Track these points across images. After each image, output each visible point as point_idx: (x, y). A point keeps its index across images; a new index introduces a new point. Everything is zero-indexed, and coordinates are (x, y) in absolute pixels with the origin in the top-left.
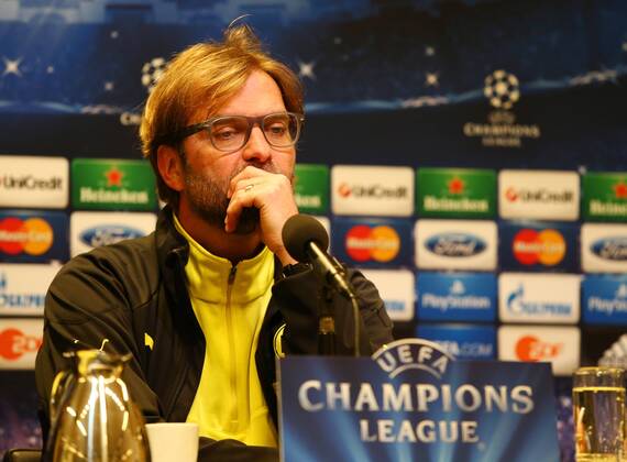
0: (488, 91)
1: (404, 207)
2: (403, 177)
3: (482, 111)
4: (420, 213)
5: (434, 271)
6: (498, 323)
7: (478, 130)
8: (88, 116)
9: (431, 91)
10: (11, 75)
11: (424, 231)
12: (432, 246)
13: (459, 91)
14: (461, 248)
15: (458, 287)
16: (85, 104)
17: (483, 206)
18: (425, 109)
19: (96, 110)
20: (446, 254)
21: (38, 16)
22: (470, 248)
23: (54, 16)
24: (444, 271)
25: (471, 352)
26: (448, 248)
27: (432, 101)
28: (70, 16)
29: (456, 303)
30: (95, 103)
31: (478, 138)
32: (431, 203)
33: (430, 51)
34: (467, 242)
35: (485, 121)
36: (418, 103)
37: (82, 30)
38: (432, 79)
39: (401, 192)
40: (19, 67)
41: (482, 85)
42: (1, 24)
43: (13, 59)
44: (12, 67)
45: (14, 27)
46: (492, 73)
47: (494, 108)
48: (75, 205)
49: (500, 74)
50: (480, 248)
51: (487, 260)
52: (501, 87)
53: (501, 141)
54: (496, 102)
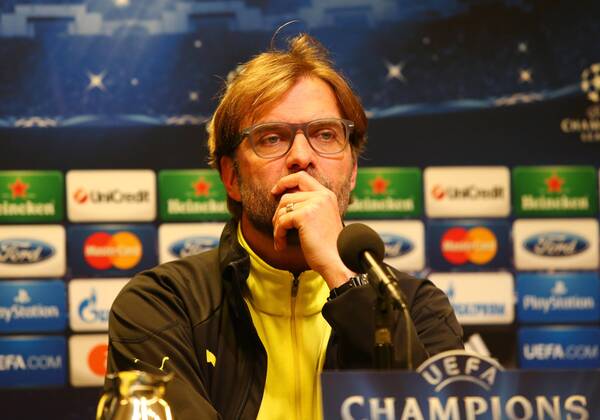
0: (585, 86)
1: (500, 207)
2: (499, 177)
4: (517, 213)
5: (534, 272)
7: (575, 125)
8: (174, 127)
9: (526, 88)
10: (96, 89)
11: (522, 231)
12: (531, 246)
13: (554, 86)
14: (560, 247)
15: (560, 288)
16: (170, 115)
17: (583, 203)
18: (520, 106)
20: (546, 254)
21: (121, 29)
22: (571, 247)
23: (136, 28)
24: (545, 271)
25: (576, 354)
26: (549, 247)
27: (526, 98)
28: (153, 27)
29: (558, 304)
30: (180, 114)
31: (576, 135)
32: (528, 202)
33: (523, 47)
34: (568, 241)
35: (582, 116)
36: (512, 101)
37: (166, 41)
38: (525, 76)
39: (497, 193)
40: (104, 81)
41: (579, 80)
42: (81, 39)
43: (96, 72)
44: (96, 81)
45: (98, 41)
46: (588, 66)
47: (591, 103)
48: (163, 217)
49: (596, 70)
50: (581, 246)
51: (590, 259)
52: (597, 81)
53: (598, 136)
54: (594, 97)
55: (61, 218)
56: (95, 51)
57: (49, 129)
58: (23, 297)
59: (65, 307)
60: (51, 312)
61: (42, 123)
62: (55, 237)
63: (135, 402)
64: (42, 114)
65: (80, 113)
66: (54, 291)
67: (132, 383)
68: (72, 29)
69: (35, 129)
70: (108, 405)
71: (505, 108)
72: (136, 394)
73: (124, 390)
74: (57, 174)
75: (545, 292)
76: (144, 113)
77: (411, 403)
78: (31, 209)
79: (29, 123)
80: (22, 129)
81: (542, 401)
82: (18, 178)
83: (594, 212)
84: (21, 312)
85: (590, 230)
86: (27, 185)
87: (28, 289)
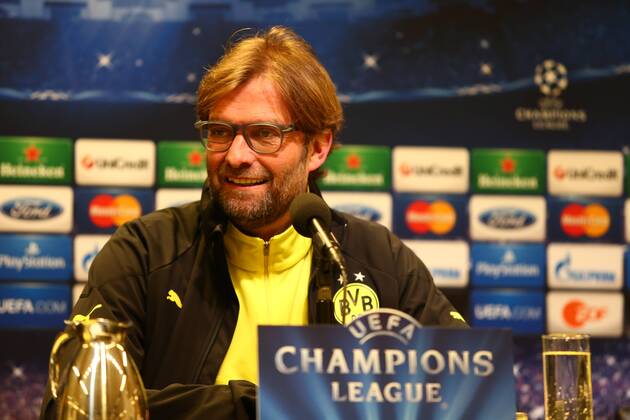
0: (538, 79)
1: (460, 184)
2: (459, 158)
3: (533, 97)
4: (474, 190)
5: (488, 243)
6: (546, 289)
7: (528, 114)
8: (173, 105)
9: (486, 80)
10: (104, 69)
12: (485, 219)
13: (511, 78)
14: (512, 221)
15: (509, 257)
16: (170, 92)
17: (532, 183)
18: (480, 96)
19: (179, 99)
20: (499, 226)
21: (129, 15)
22: (520, 221)
23: (142, 16)
24: (495, 242)
25: (522, 315)
26: (502, 221)
27: (486, 89)
28: (157, 15)
29: (508, 270)
30: (179, 92)
31: (528, 123)
32: (484, 181)
33: (485, 44)
34: (518, 216)
36: (472, 91)
37: (167, 27)
38: (486, 69)
39: (457, 171)
40: (112, 61)
41: (533, 74)
42: (92, 23)
43: (105, 52)
44: (105, 61)
45: (106, 27)
46: (541, 62)
47: (543, 96)
48: (160, 183)
49: (549, 64)
50: (529, 221)
51: (537, 231)
52: (551, 77)
53: (550, 125)
54: (546, 89)
55: (70, 181)
56: (104, 37)
57: (60, 103)
58: (33, 249)
59: (70, 259)
60: (58, 263)
61: (56, 96)
62: (64, 197)
64: (56, 88)
65: (89, 88)
66: (62, 245)
68: (84, 14)
69: (49, 101)
71: (467, 98)
74: (66, 142)
75: (496, 260)
76: (145, 90)
78: (43, 172)
79: (43, 96)
80: (37, 102)
81: (453, 355)
82: (33, 143)
83: (542, 191)
84: (31, 263)
85: (537, 207)
86: (40, 151)
87: (37, 242)
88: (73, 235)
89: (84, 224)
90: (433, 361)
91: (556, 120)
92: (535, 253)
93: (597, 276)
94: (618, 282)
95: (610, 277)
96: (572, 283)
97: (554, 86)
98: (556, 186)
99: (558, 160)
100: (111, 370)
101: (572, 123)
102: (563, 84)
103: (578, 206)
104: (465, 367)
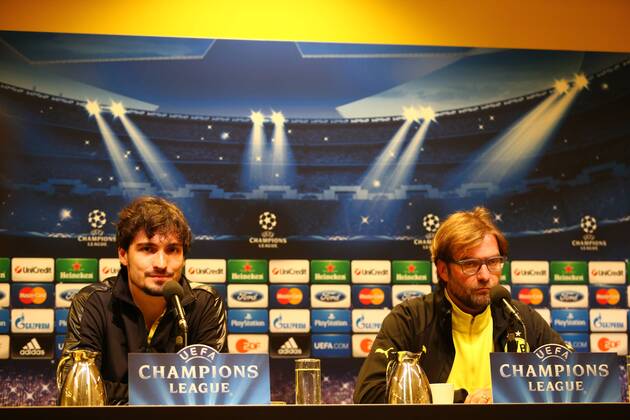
0: (582, 225)
1: (545, 279)
2: (544, 266)
3: (580, 234)
4: (552, 282)
5: (560, 309)
6: (590, 332)
7: (578, 243)
8: (399, 241)
9: (556, 226)
10: (365, 224)
11: (554, 290)
12: (558, 297)
13: (569, 225)
14: (571, 298)
15: (571, 316)
16: (398, 235)
17: (581, 278)
18: (553, 234)
19: (402, 239)
20: (565, 301)
21: (376, 197)
22: (576, 298)
23: (384, 197)
24: (564, 308)
25: (578, 346)
26: (566, 298)
27: (556, 231)
28: (391, 196)
29: (570, 323)
30: (402, 235)
31: (578, 247)
32: (557, 277)
33: (555, 208)
34: (574, 295)
35: (581, 239)
36: (550, 231)
37: (396, 202)
38: (556, 220)
39: (543, 273)
40: (368, 220)
41: (580, 223)
42: (360, 201)
43: (365, 217)
44: (365, 220)
45: (366, 203)
46: (584, 217)
47: (585, 233)
48: (394, 282)
49: (587, 218)
50: (580, 297)
51: (584, 303)
52: (588, 223)
53: (588, 248)
54: (586, 230)
55: (349, 282)
56: (365, 207)
57: (344, 241)
58: (332, 316)
59: (350, 322)
60: (344, 323)
61: (341, 239)
62: (346, 290)
63: (404, 364)
64: (341, 235)
65: (357, 234)
66: (345, 314)
67: (404, 356)
68: (355, 197)
69: (338, 241)
70: (391, 366)
71: (547, 234)
72: (405, 361)
73: (400, 359)
74: (347, 262)
76: (386, 235)
77: (531, 367)
78: (336, 277)
79: (335, 239)
80: (332, 241)
81: (588, 366)
82: (330, 263)
83: (586, 282)
84: (331, 324)
85: (584, 290)
86: (334, 267)
87: (334, 313)
88: (351, 309)
89: (357, 304)
90: (578, 370)
91: (592, 245)
92: (583, 314)
93: (613, 325)
94: (625, 328)
95: (622, 325)
96: (602, 329)
97: (590, 228)
98: (593, 279)
99: (594, 266)
100: (414, 376)
101: (599, 247)
102: (594, 227)
103: (604, 289)
104: (595, 373)
